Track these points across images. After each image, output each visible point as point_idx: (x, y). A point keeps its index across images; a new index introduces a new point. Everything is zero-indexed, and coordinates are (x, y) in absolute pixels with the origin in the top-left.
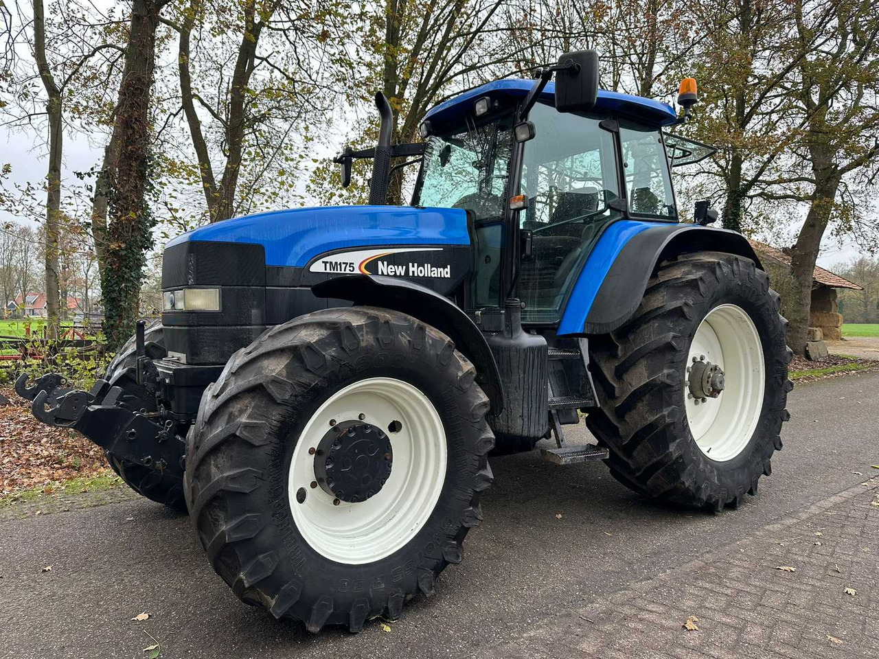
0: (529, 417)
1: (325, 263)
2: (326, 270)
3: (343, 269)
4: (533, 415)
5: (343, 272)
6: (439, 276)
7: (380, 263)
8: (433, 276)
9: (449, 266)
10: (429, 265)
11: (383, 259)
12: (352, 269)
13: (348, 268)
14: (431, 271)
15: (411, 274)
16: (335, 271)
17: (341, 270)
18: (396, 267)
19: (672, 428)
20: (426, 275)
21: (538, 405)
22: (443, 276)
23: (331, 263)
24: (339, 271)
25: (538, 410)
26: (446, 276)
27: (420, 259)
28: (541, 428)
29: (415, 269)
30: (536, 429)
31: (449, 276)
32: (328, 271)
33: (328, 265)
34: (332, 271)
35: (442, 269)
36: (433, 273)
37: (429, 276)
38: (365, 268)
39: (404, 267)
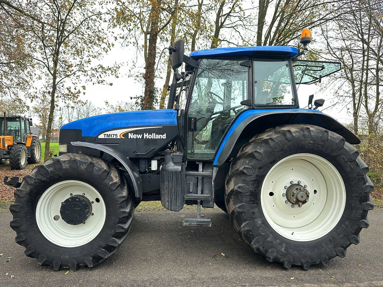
0: (171, 202)
1: (105, 135)
2: (105, 137)
3: (112, 137)
4: (173, 201)
5: (112, 138)
6: (160, 138)
7: (129, 134)
8: (156, 138)
9: (165, 134)
10: (155, 134)
11: (131, 132)
12: (116, 136)
13: (115, 136)
14: (155, 136)
15: (145, 138)
16: (109, 138)
17: (111, 137)
18: (137, 135)
19: (243, 214)
20: (153, 138)
21: (175, 197)
22: (162, 138)
23: (107, 135)
24: (111, 138)
25: (175, 199)
26: (164, 138)
27: (150, 132)
28: (177, 207)
29: (147, 136)
30: (175, 208)
31: (165, 138)
32: (106, 137)
33: (106, 135)
34: (108, 138)
35: (161, 135)
36: (156, 137)
37: (154, 138)
38: (122, 136)
39: (141, 135)
